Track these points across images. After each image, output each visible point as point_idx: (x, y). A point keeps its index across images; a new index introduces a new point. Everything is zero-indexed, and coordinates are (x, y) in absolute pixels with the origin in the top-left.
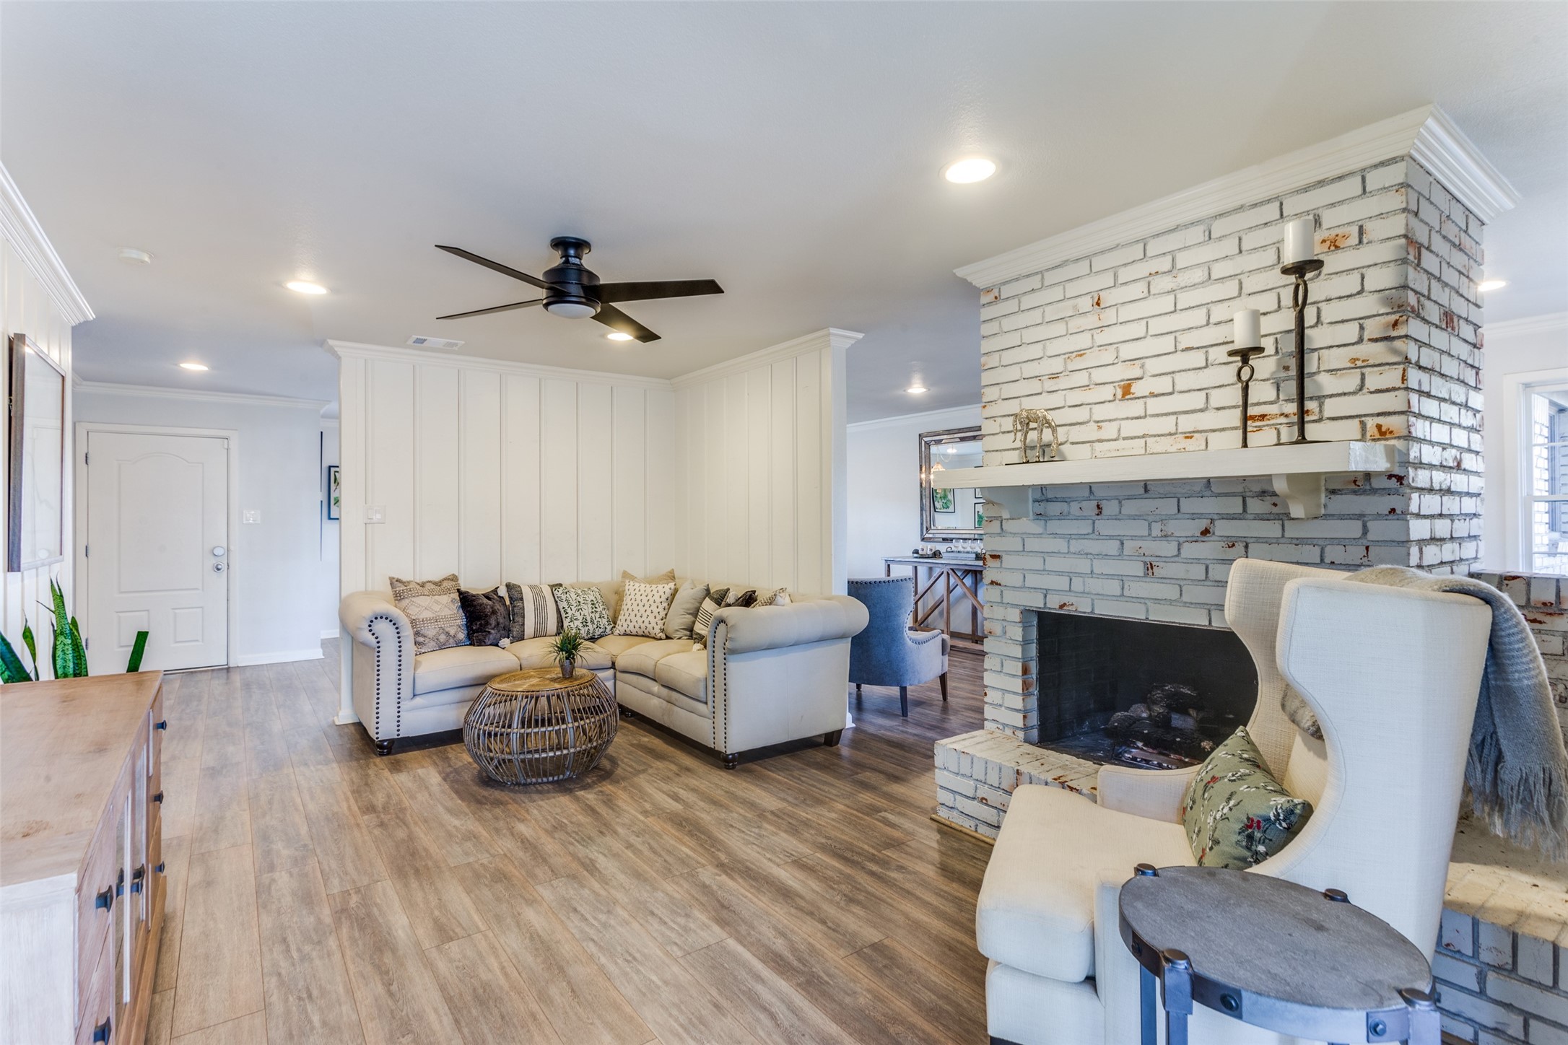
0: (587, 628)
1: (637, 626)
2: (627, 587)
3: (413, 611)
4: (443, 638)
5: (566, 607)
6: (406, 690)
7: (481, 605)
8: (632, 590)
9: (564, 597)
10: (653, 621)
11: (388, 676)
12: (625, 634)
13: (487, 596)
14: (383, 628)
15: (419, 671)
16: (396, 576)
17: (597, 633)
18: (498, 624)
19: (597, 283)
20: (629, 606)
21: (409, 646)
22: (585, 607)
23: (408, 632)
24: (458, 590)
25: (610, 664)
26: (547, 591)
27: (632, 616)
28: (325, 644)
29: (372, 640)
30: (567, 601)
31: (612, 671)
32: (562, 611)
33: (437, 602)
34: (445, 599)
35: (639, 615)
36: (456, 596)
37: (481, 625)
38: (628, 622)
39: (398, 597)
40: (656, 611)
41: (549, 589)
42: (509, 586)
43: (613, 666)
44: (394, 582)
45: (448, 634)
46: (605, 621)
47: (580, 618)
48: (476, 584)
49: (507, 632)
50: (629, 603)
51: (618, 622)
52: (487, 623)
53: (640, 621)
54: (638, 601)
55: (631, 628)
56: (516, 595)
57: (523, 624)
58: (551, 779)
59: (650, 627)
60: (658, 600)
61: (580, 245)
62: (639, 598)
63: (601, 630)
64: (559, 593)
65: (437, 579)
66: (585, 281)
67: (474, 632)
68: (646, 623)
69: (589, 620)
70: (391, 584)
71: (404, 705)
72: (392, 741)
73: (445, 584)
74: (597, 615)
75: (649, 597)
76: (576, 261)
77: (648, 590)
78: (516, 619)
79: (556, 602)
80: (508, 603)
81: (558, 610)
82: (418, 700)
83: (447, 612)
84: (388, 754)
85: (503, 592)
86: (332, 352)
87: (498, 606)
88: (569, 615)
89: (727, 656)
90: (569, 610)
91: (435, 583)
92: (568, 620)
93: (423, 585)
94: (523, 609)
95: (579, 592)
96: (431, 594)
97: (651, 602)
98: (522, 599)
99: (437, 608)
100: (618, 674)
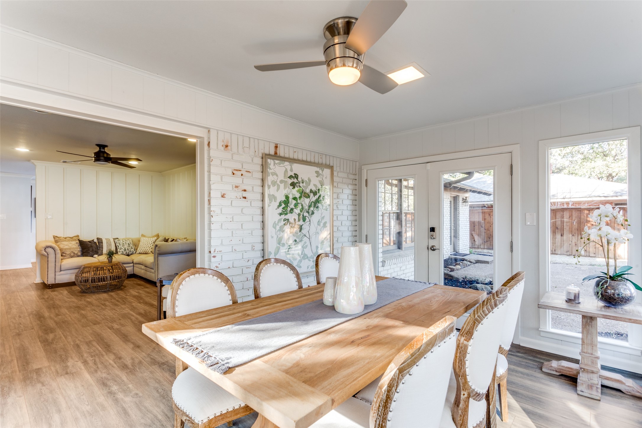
0: (126, 252)
1: (143, 251)
2: (141, 239)
3: (62, 246)
4: (72, 254)
5: (119, 245)
6: (58, 269)
7: (86, 244)
8: (142, 240)
9: (118, 242)
10: (148, 249)
11: (51, 265)
12: (140, 253)
13: (89, 242)
14: (50, 250)
15: (62, 263)
16: (56, 235)
17: (130, 253)
18: (93, 250)
19: (109, 156)
20: (141, 245)
21: (59, 256)
22: (125, 245)
23: (59, 252)
24: (79, 240)
25: (132, 262)
26: (112, 241)
27: (142, 248)
28: (32, 263)
29: (46, 254)
30: (119, 243)
31: (133, 264)
32: (117, 246)
33: (71, 243)
34: (74, 242)
35: (144, 247)
36: (78, 242)
37: (86, 250)
38: (140, 250)
39: (56, 242)
40: (149, 246)
41: (113, 239)
42: (98, 239)
43: (133, 263)
44: (54, 237)
45: (74, 253)
46: (133, 250)
47: (123, 248)
48: (86, 238)
49: (97, 253)
50: (141, 244)
51: (138, 250)
52: (89, 250)
53: (144, 249)
54: (144, 243)
55: (141, 251)
56: (100, 241)
57: (102, 250)
58: (102, 290)
59: (147, 251)
60: (151, 243)
61: (104, 146)
62: (144, 242)
63: (131, 252)
64: (116, 241)
65: (71, 236)
66: (105, 156)
67: (84, 253)
68: (146, 250)
69: (127, 249)
70: (54, 238)
71: (57, 274)
72: (53, 285)
73: (74, 238)
74: (130, 248)
75: (148, 242)
76: (103, 150)
77: (148, 239)
78: (100, 249)
79: (115, 244)
80: (98, 244)
81: (116, 246)
82: (62, 272)
83: (74, 246)
84: (51, 288)
85: (96, 240)
86: (33, 163)
87: (93, 245)
88: (120, 248)
89: (158, 256)
90: (119, 246)
91: (70, 238)
92: (119, 249)
93: (66, 238)
94: (103, 246)
95: (124, 240)
96: (69, 241)
97: (148, 243)
98: (102, 243)
99: (70, 245)
100: (135, 265)
